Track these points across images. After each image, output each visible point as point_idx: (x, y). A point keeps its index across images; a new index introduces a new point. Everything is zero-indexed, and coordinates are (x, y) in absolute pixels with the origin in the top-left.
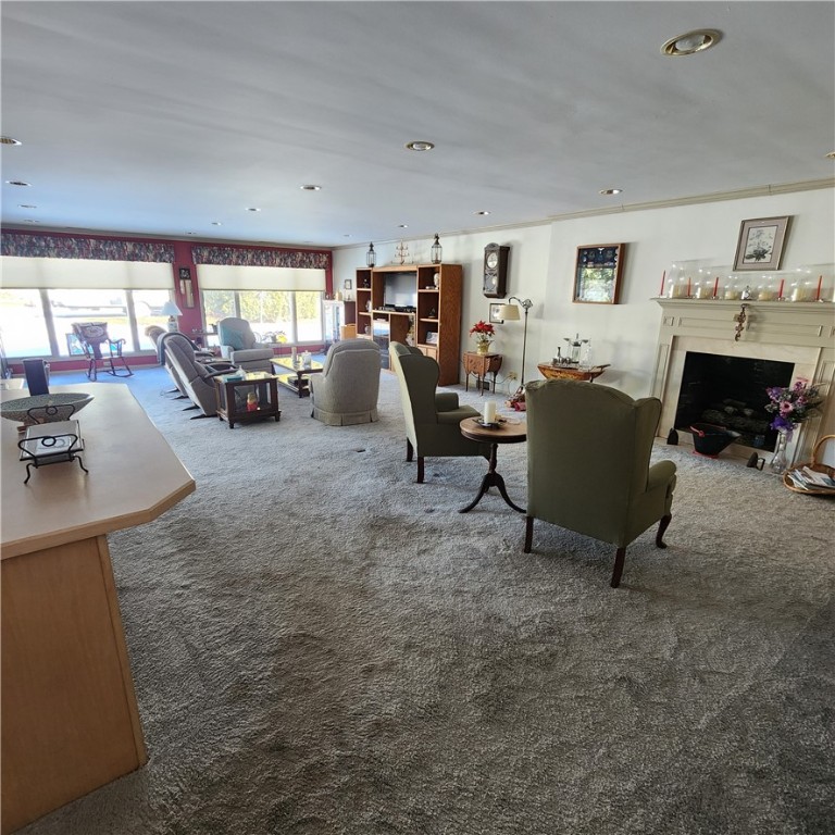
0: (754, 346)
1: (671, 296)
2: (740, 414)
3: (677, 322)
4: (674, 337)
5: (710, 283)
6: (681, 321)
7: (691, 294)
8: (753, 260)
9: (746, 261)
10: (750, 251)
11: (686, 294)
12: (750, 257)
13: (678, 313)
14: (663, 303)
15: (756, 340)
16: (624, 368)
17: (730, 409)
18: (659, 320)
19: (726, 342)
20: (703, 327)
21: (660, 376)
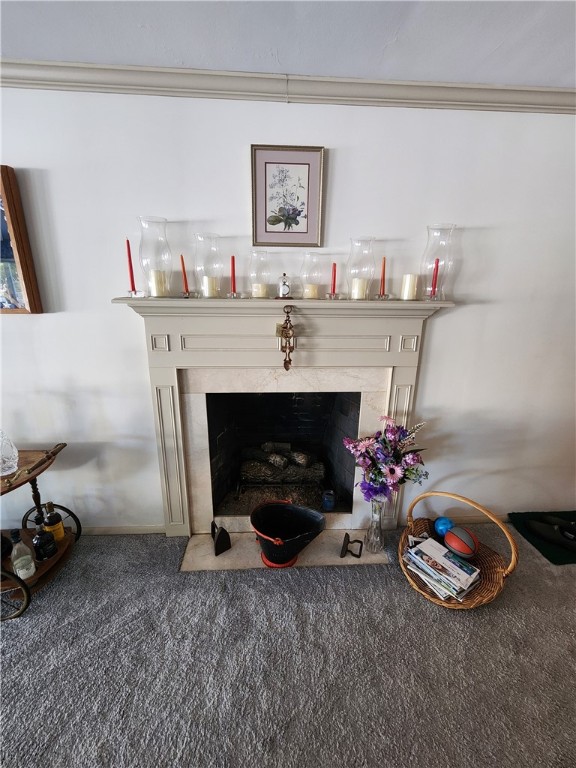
0: (306, 373)
1: (154, 293)
2: (291, 462)
3: (176, 342)
4: (180, 372)
5: (222, 269)
6: (183, 340)
7: (191, 288)
8: (281, 226)
9: (270, 227)
10: (273, 208)
11: (180, 288)
12: (275, 221)
13: (176, 327)
14: (142, 308)
15: (310, 364)
16: (97, 436)
17: (276, 459)
18: (143, 342)
19: (267, 371)
20: (226, 350)
21: (171, 443)
